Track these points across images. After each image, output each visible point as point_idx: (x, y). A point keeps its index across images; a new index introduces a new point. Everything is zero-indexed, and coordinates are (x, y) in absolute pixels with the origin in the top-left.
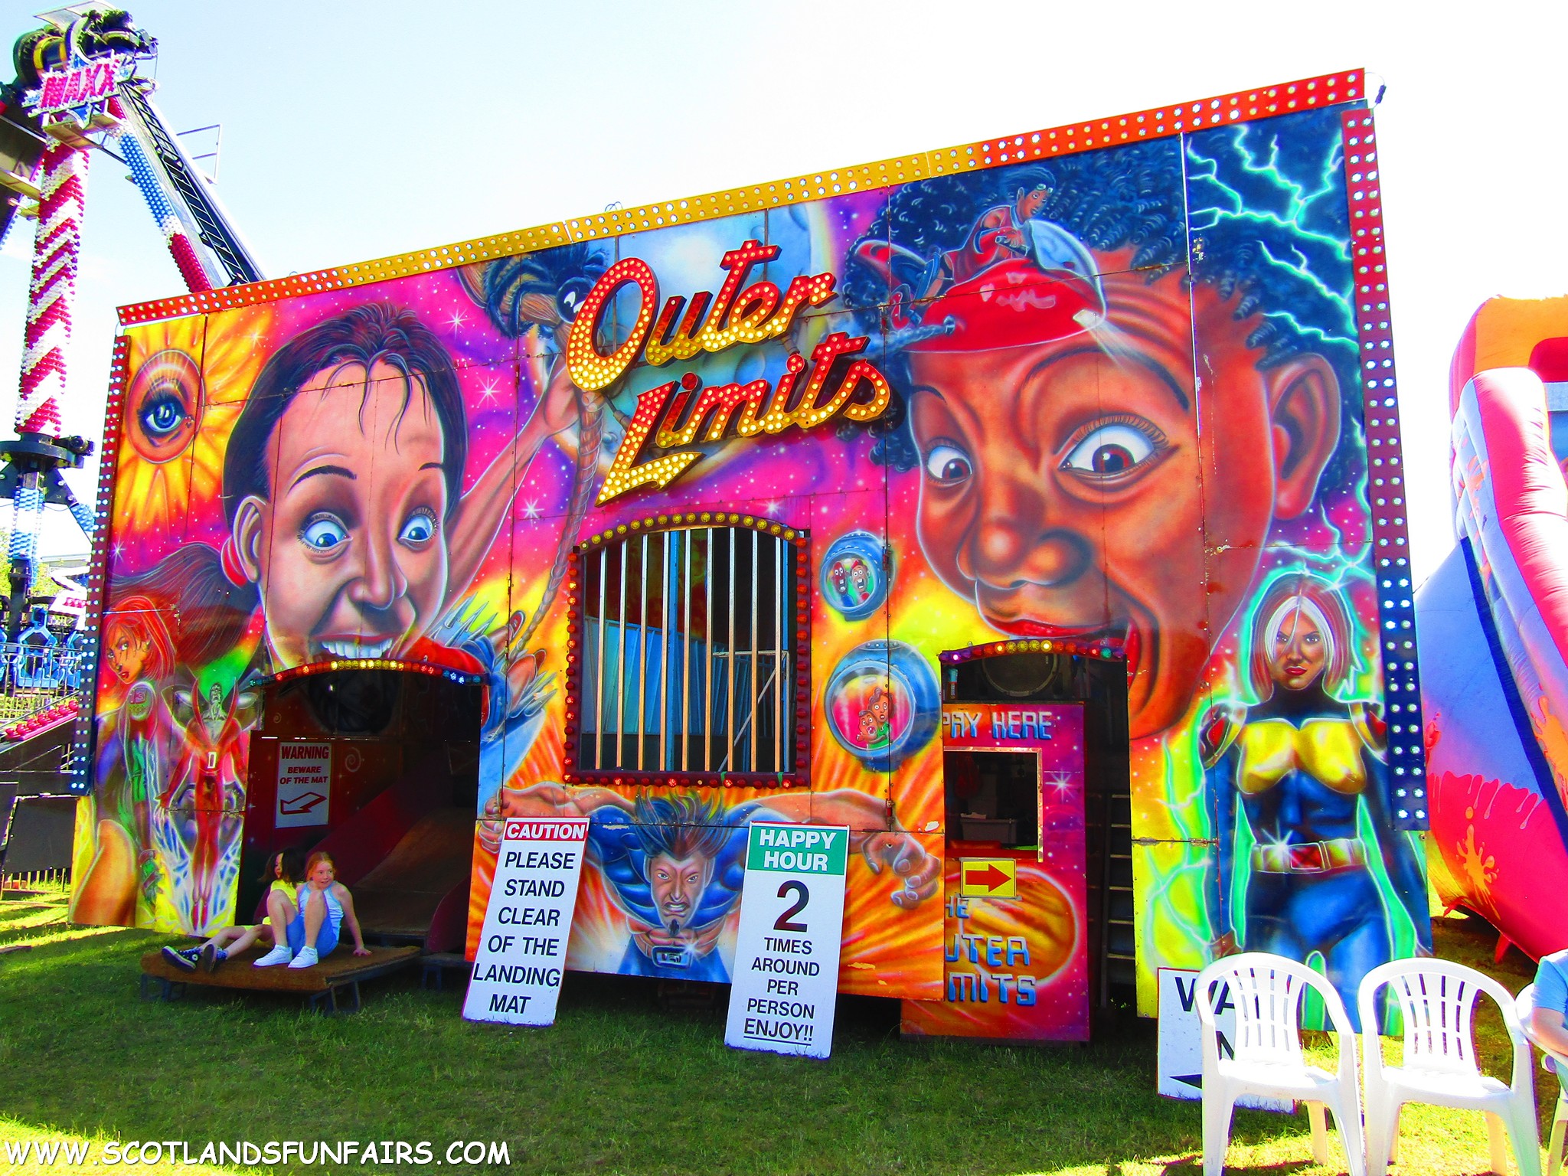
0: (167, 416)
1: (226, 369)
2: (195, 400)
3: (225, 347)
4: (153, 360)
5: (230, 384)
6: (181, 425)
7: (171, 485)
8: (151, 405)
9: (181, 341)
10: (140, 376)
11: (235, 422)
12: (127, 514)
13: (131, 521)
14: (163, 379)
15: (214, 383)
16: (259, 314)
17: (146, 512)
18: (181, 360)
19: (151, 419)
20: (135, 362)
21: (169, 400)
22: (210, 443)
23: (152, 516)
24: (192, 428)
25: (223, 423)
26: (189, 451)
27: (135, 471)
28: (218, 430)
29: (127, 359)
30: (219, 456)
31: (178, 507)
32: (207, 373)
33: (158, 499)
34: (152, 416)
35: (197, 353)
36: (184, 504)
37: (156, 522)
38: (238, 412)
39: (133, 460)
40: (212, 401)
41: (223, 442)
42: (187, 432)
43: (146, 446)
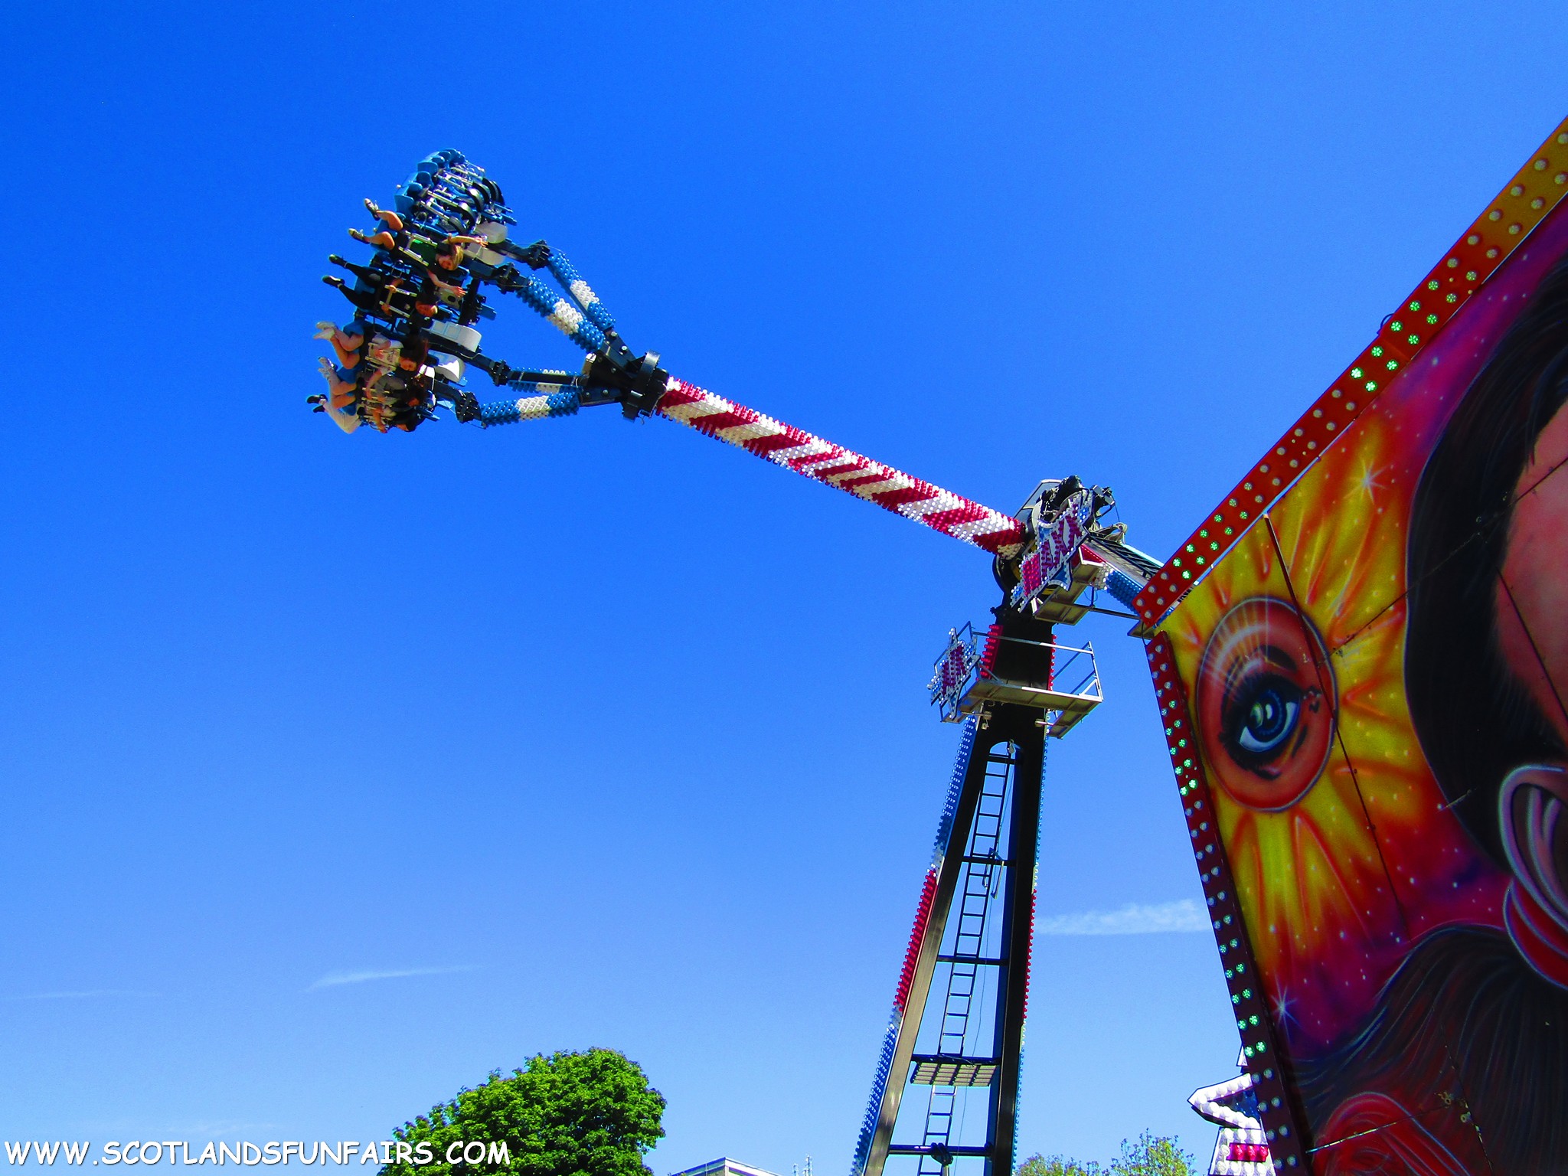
0: (1269, 715)
1: (1340, 570)
2: (1306, 659)
3: (1319, 540)
4: (1209, 645)
5: (1359, 589)
6: (1297, 715)
7: (1330, 834)
8: (1236, 713)
9: (1244, 581)
10: (1202, 680)
11: (1400, 648)
12: (1272, 929)
13: (1284, 935)
14: (1238, 661)
15: (1326, 612)
16: (1352, 442)
17: (1305, 908)
18: (1255, 614)
19: (1246, 737)
20: (1187, 663)
21: (1261, 687)
22: (1368, 715)
23: (1317, 909)
24: (1321, 711)
25: (1380, 664)
26: (1337, 752)
27: (1255, 842)
28: (1376, 680)
29: (1173, 666)
30: (1401, 728)
31: (1359, 866)
32: (1305, 600)
33: (1316, 872)
34: (1246, 731)
35: (1276, 580)
36: (1369, 856)
37: (1332, 920)
38: (1398, 625)
39: (1245, 824)
40: (1337, 640)
41: (1395, 698)
42: (1316, 724)
43: (1255, 788)
